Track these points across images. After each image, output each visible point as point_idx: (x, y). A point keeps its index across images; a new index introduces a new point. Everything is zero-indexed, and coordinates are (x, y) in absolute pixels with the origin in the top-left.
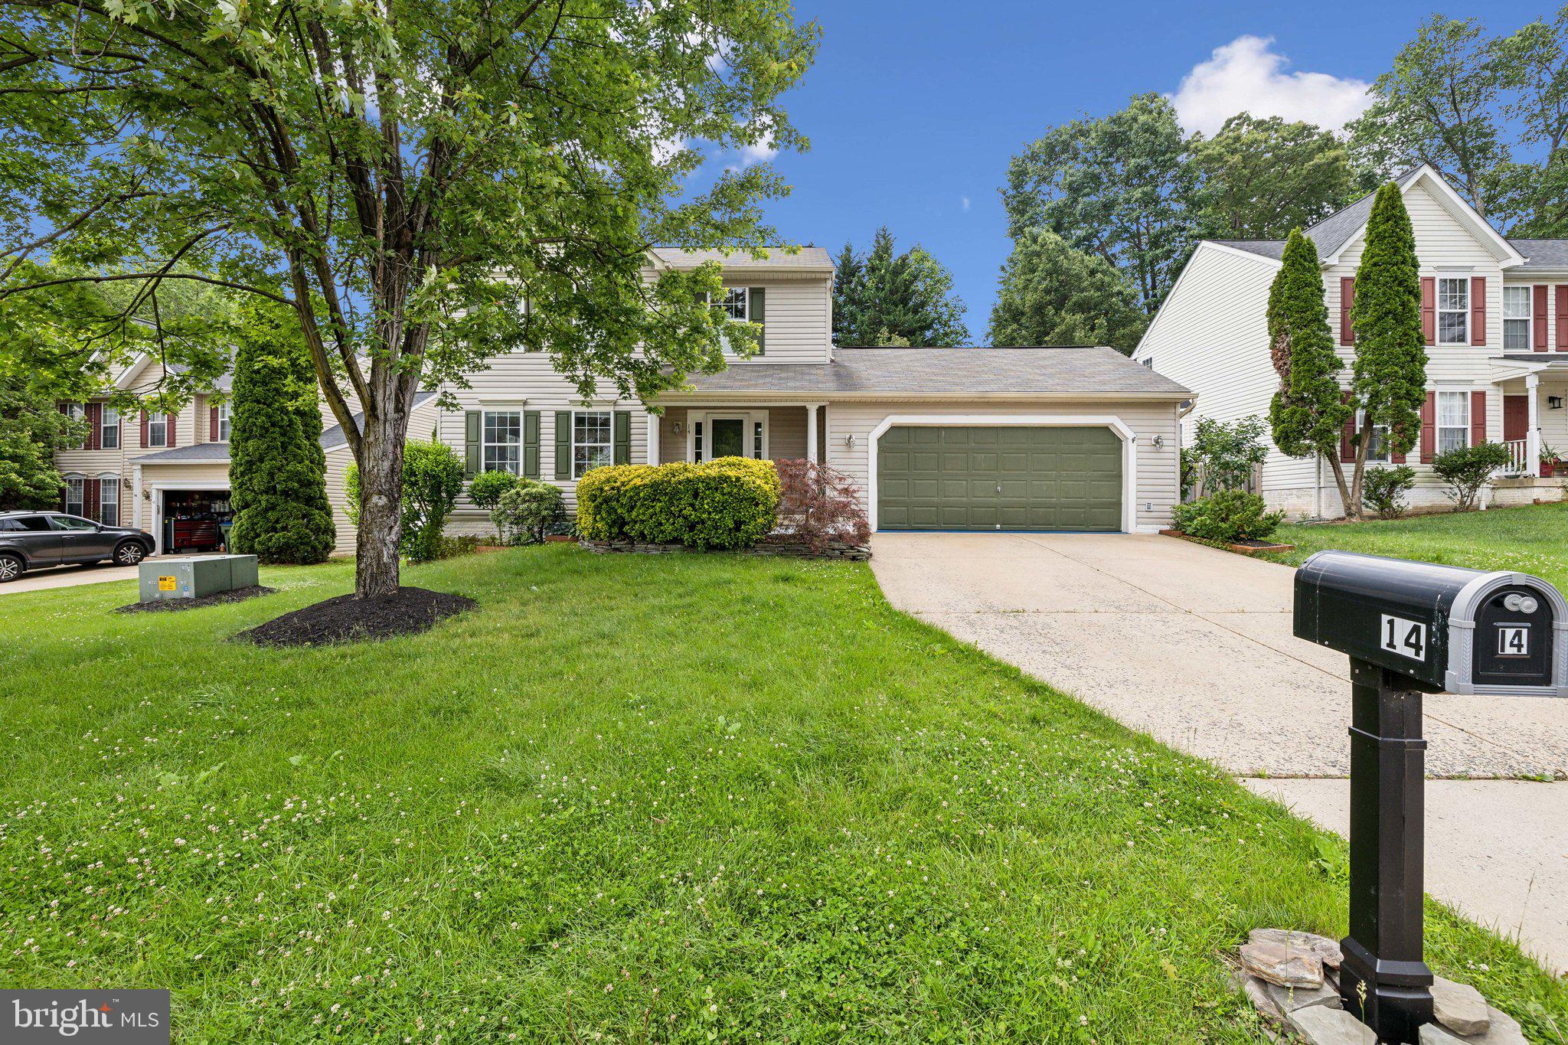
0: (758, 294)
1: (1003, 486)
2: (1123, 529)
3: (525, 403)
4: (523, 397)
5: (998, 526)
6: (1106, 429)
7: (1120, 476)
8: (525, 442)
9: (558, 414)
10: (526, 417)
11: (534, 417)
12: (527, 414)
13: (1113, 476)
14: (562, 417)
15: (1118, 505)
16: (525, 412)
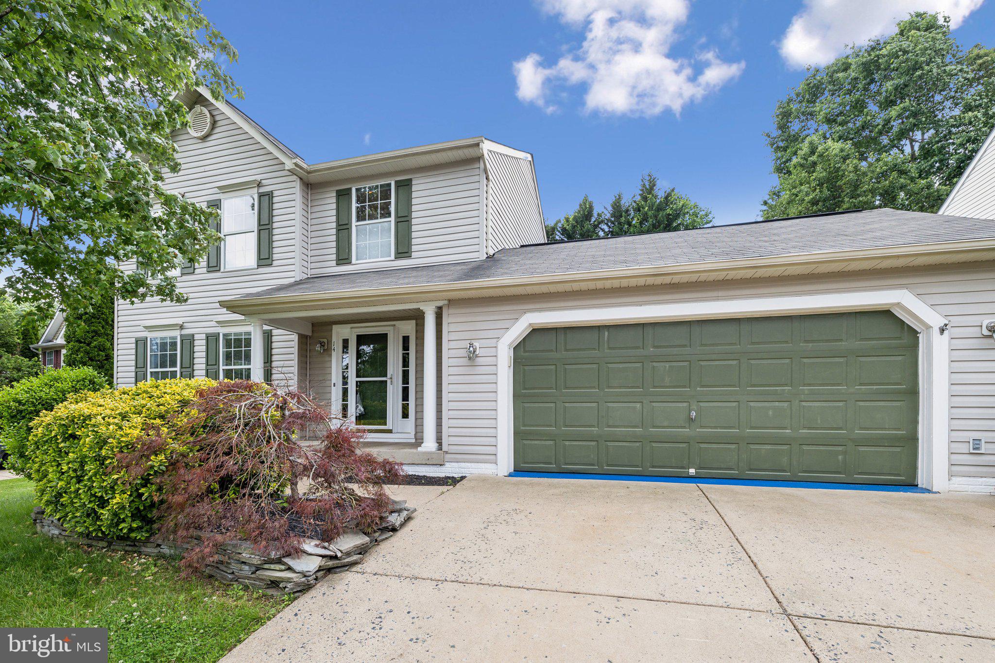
0: (405, 186)
1: (699, 412)
2: (921, 481)
3: (182, 327)
4: (179, 321)
5: (692, 471)
6: (885, 314)
7: (913, 393)
8: (182, 367)
9: (208, 337)
10: (182, 341)
11: (189, 341)
12: (183, 338)
13: (899, 392)
14: (211, 339)
15: (911, 441)
16: (181, 335)
